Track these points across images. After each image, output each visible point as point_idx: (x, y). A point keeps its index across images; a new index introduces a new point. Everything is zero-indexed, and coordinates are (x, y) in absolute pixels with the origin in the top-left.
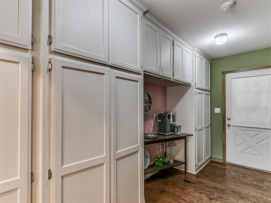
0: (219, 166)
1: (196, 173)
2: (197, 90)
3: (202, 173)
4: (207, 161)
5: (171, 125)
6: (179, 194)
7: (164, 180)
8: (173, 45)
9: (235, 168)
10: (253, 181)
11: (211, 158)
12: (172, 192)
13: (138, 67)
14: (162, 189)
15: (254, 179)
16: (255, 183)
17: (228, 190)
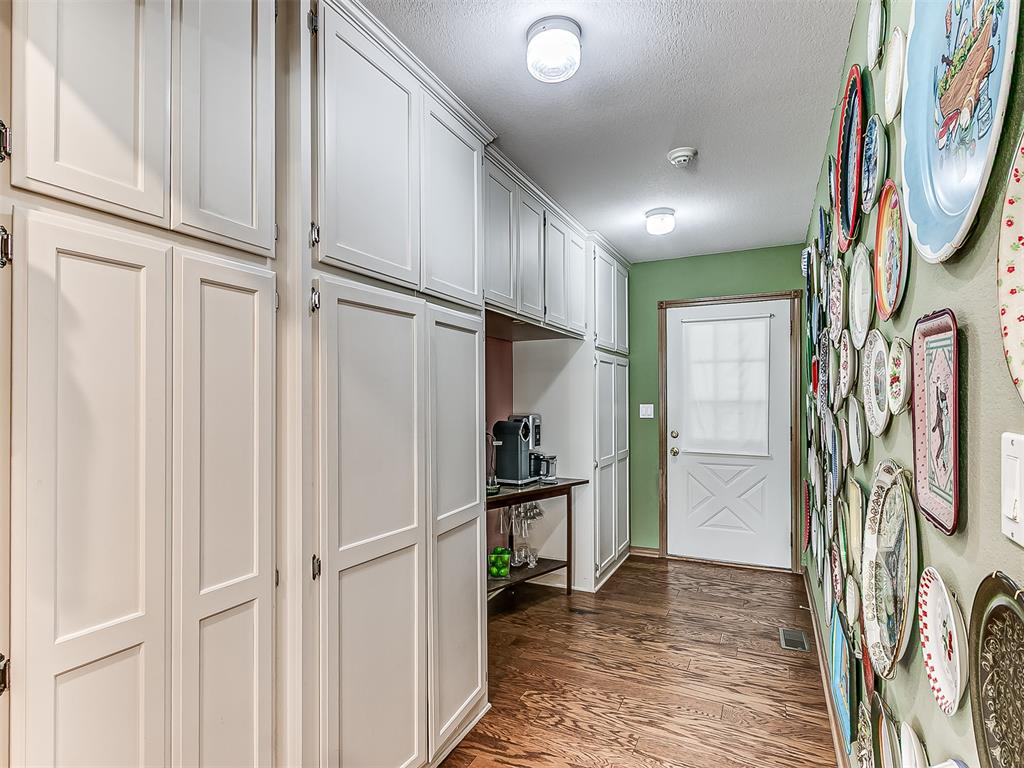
0: (652, 566)
1: (597, 588)
2: (598, 353)
3: (611, 588)
4: (621, 556)
5: (531, 454)
6: (563, 640)
7: (514, 615)
8: (545, 225)
9: (688, 567)
10: (729, 591)
11: (630, 547)
12: (542, 639)
13: (476, 293)
14: (514, 638)
15: (733, 587)
16: (734, 594)
17: (677, 616)
